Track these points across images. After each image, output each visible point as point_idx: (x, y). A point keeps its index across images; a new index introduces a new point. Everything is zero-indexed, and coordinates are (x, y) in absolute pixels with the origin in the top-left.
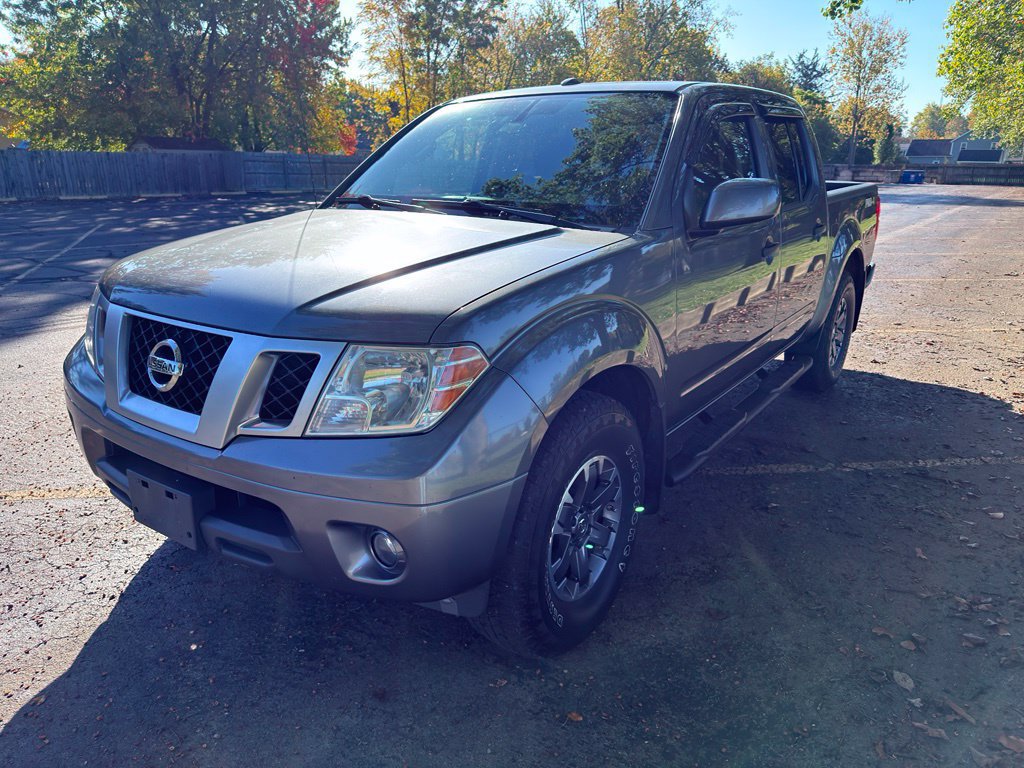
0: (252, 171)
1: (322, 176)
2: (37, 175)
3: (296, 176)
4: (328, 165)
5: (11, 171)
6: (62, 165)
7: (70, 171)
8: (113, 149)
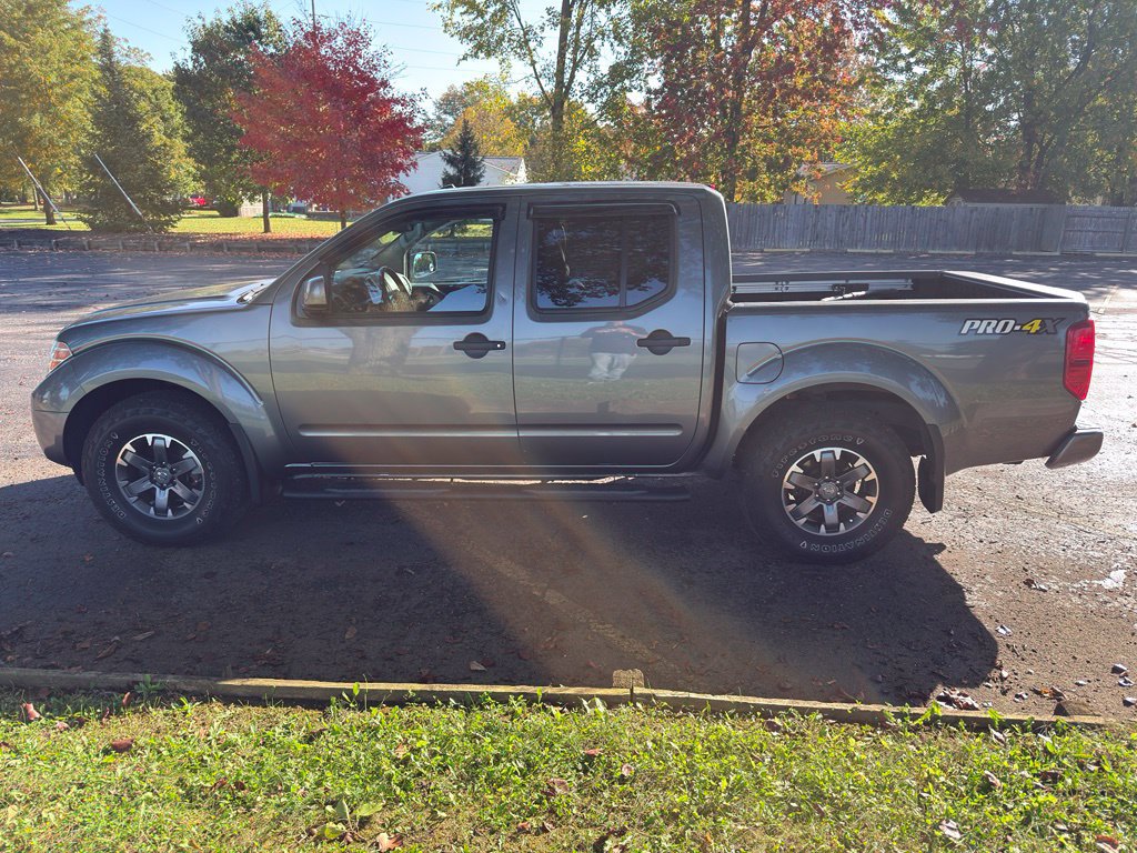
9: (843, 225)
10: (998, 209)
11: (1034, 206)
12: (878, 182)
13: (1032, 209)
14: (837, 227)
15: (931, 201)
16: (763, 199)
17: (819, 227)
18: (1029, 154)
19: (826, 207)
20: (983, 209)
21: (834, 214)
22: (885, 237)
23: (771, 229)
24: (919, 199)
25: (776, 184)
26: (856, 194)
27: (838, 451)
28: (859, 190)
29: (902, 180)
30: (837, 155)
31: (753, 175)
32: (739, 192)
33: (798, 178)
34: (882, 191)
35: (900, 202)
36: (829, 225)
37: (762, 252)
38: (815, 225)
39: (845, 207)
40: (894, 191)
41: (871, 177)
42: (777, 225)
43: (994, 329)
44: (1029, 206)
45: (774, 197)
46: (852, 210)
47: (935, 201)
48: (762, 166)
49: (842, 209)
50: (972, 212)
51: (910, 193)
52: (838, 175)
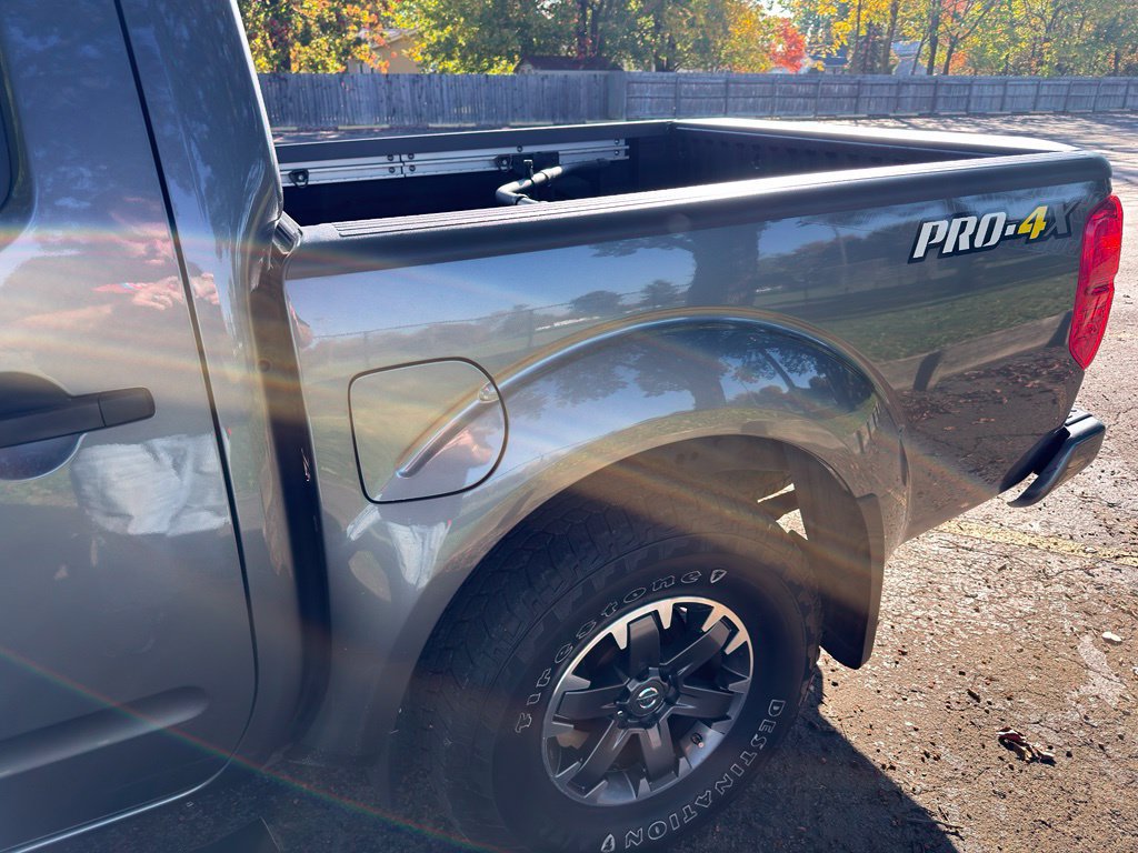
0: (637, 94)
1: (722, 100)
2: (417, 100)
3: (689, 100)
4: (732, 86)
5: (394, 96)
6: (442, 90)
7: (448, 96)
8: (495, 72)
9: (420, 97)
10: (566, 76)
11: (598, 72)
12: (446, 49)
13: (595, 76)
14: (413, 100)
15: (503, 68)
16: (325, 68)
17: (394, 101)
18: (584, 17)
19: (398, 76)
20: (553, 76)
21: (407, 84)
22: (465, 110)
23: (342, 101)
24: (491, 66)
25: (337, 49)
26: (425, 61)
27: (665, 608)
28: (429, 58)
29: (471, 47)
30: (399, 17)
31: (306, 38)
32: (295, 61)
33: (359, 42)
34: (452, 59)
35: (472, 70)
36: (404, 98)
37: (336, 130)
38: (389, 98)
39: (417, 75)
40: (464, 58)
41: (439, 42)
42: (347, 98)
43: (972, 238)
44: (593, 72)
45: (338, 65)
46: (426, 81)
47: (505, 69)
48: (315, 29)
49: (416, 79)
50: (543, 79)
51: (480, 59)
52: (404, 41)
